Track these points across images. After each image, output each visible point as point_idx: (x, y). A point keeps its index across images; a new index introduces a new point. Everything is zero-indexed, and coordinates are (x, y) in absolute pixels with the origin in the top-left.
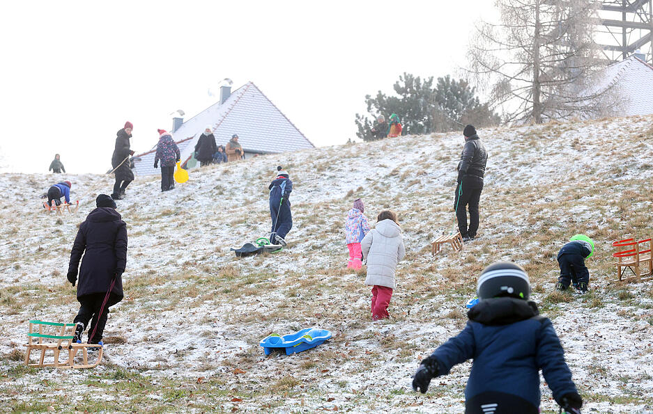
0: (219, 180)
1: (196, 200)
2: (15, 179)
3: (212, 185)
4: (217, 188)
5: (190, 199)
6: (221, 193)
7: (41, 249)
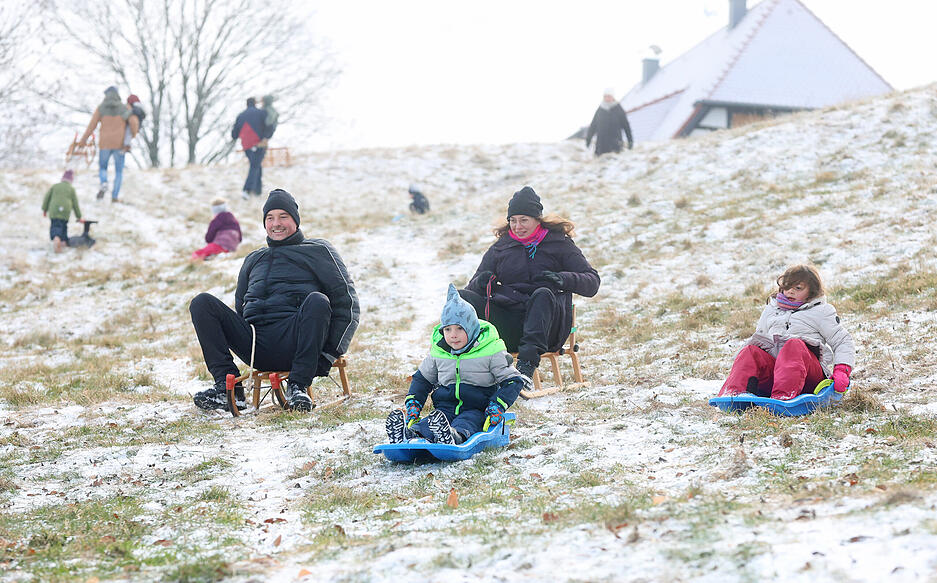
0: (887, 122)
1: (857, 157)
2: (450, 154)
3: (875, 131)
4: (889, 135)
5: (845, 157)
6: (901, 144)
7: (639, 244)
